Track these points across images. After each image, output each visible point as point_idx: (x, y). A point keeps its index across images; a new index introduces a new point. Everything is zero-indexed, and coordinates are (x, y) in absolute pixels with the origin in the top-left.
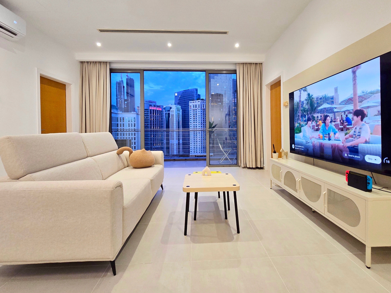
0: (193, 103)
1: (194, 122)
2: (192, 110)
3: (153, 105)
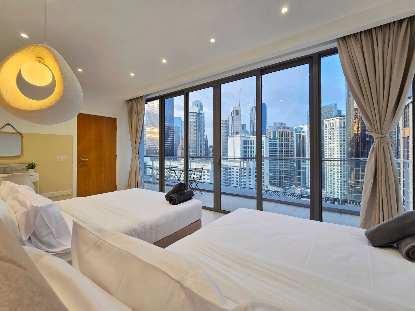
2: (327, 130)
3: (282, 128)
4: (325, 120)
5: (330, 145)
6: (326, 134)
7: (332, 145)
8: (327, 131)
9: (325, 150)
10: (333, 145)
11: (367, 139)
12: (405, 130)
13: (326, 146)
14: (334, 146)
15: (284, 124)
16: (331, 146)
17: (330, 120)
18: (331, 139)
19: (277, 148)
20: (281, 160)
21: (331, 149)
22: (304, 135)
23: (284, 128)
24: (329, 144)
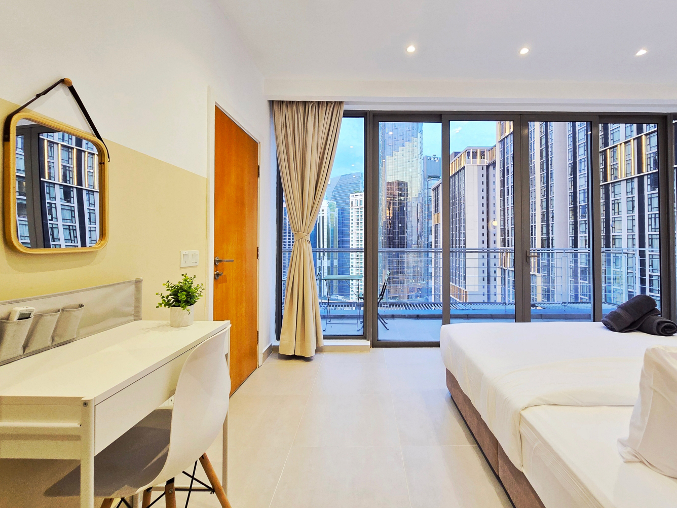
0: (357, 198)
1: (358, 230)
2: (354, 209)
4: (351, 195)
5: (358, 232)
6: (352, 216)
8: (353, 211)
9: (351, 239)
11: (400, 225)
12: (436, 216)
13: (352, 234)
17: (358, 195)
18: (358, 223)
20: (287, 253)
22: (322, 215)
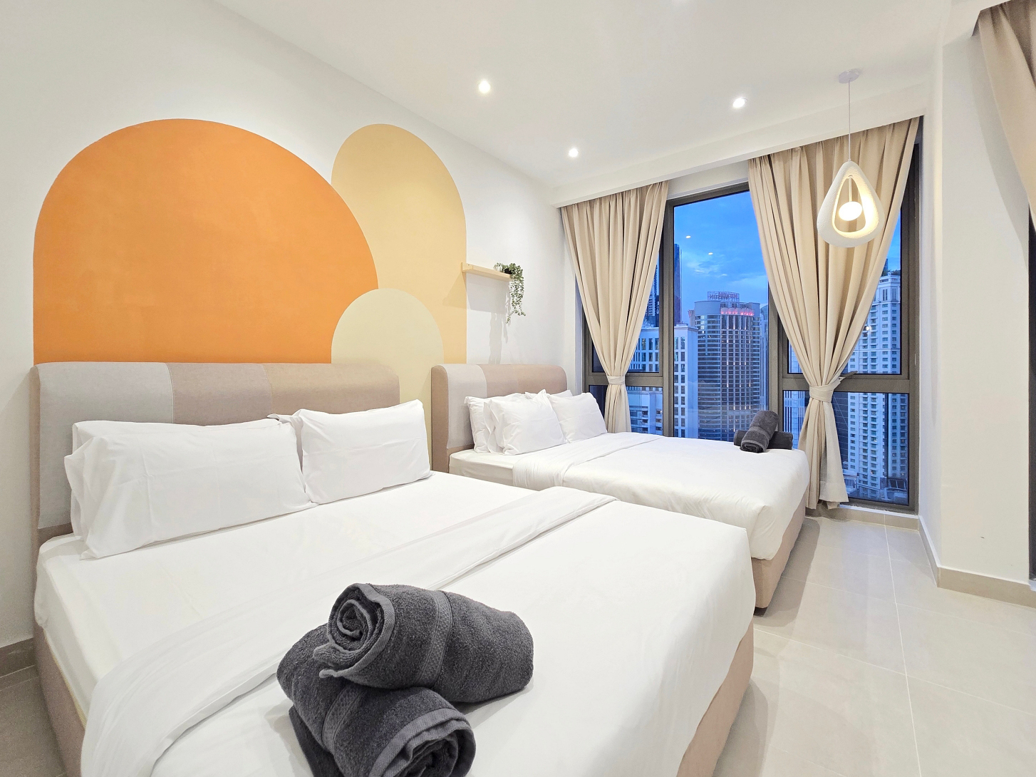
3: (730, 305)
7: (869, 350)
10: (874, 350)
14: (874, 354)
15: (736, 296)
16: (865, 354)
19: (716, 359)
21: (865, 360)
23: (734, 306)
24: (861, 348)
